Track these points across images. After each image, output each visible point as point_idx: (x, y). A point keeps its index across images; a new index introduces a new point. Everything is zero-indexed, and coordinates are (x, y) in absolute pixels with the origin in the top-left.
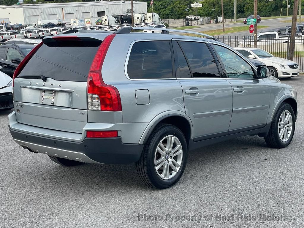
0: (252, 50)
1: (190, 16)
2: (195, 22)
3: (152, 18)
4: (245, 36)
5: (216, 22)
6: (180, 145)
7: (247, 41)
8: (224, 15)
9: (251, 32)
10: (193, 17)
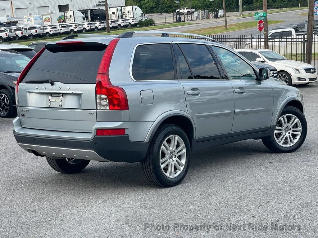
0: (260, 52)
1: (182, 9)
2: (188, 17)
3: (132, 13)
4: (251, 35)
5: (217, 16)
6: (183, 145)
7: (254, 41)
8: (226, 7)
9: (260, 29)
10: (186, 11)
